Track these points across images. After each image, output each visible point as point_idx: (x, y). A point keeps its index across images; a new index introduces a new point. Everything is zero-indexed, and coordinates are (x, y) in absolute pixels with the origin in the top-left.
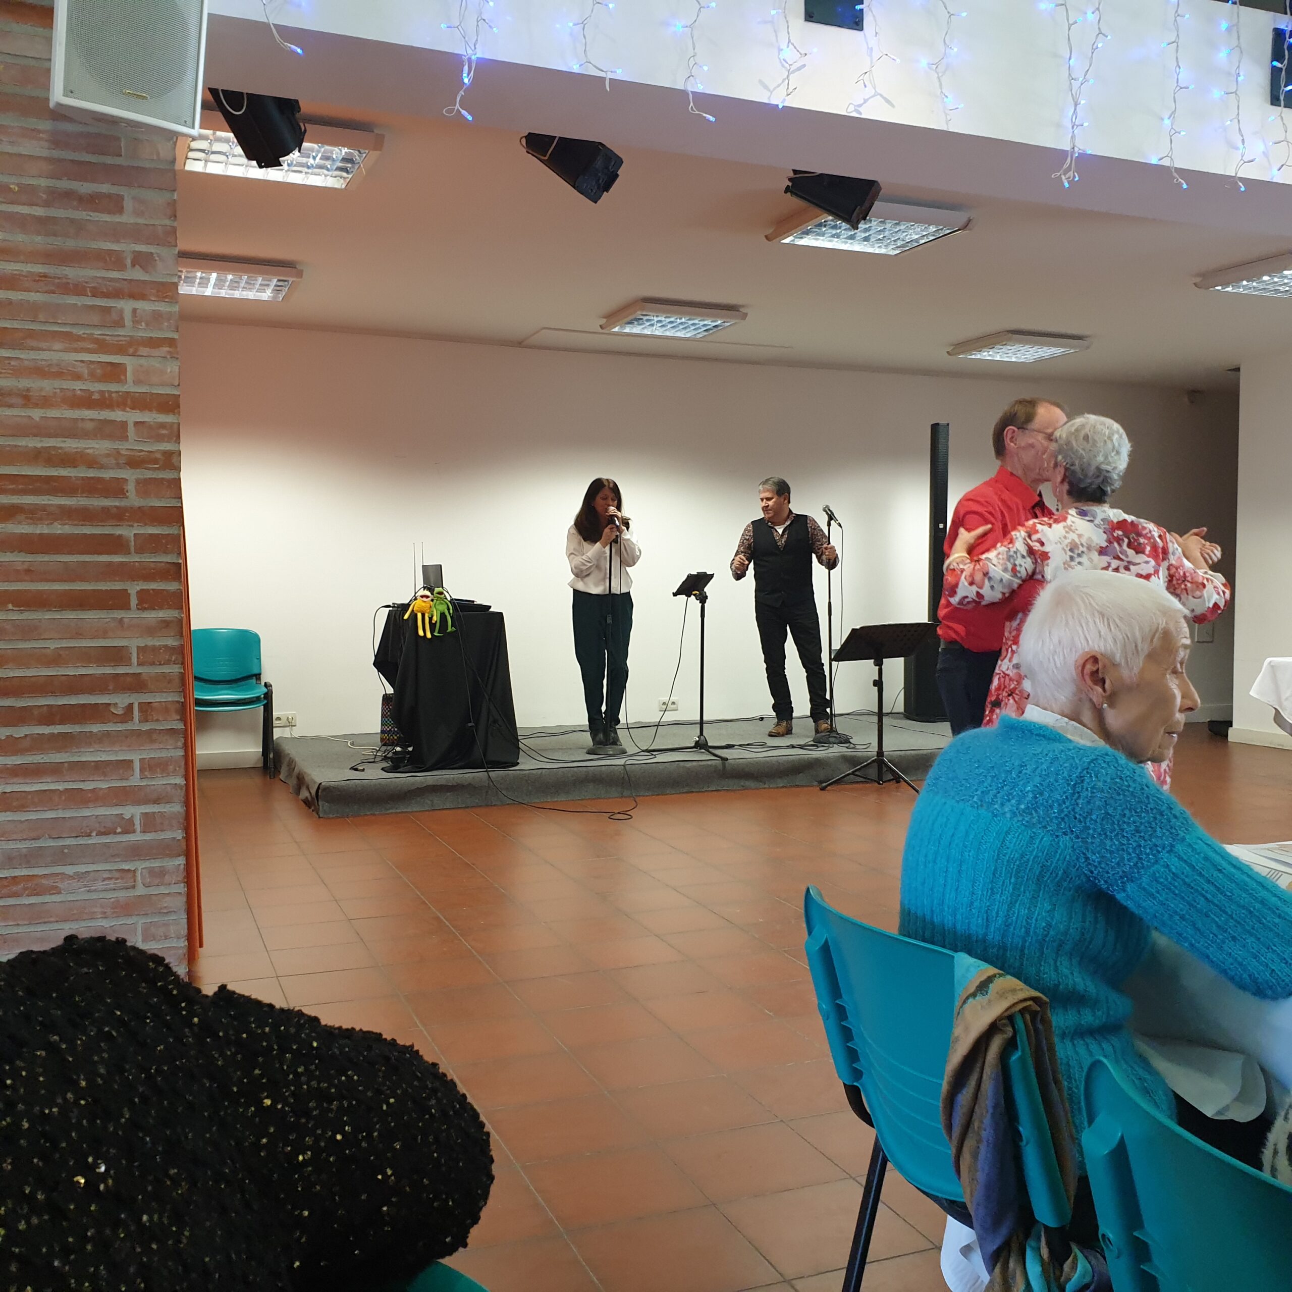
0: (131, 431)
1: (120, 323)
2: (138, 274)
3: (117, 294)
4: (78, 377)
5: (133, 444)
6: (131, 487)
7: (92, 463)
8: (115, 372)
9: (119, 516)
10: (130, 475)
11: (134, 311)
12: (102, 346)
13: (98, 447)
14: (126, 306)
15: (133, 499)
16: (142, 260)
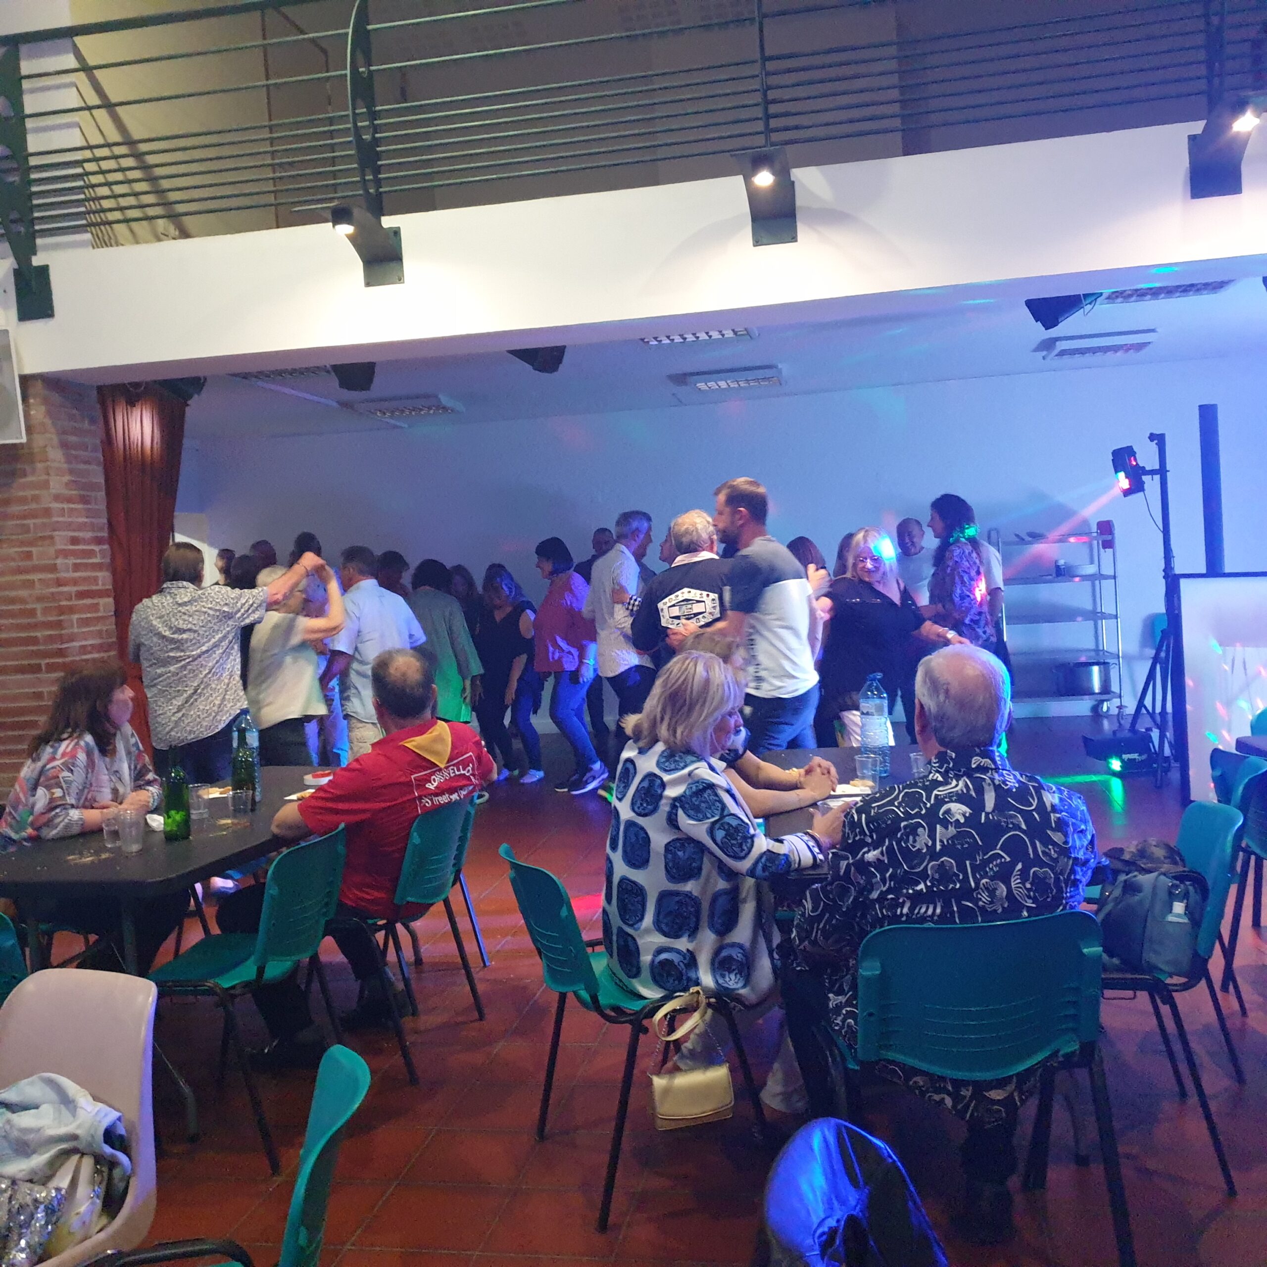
0: (37, 585)
1: (28, 531)
2: (34, 506)
3: (25, 517)
4: (13, 560)
5: (38, 591)
6: (39, 612)
7: (22, 601)
8: (28, 556)
9: (35, 626)
10: (39, 606)
11: (34, 524)
12: (22, 543)
13: (23, 593)
14: (30, 522)
15: (40, 618)
16: (35, 499)
